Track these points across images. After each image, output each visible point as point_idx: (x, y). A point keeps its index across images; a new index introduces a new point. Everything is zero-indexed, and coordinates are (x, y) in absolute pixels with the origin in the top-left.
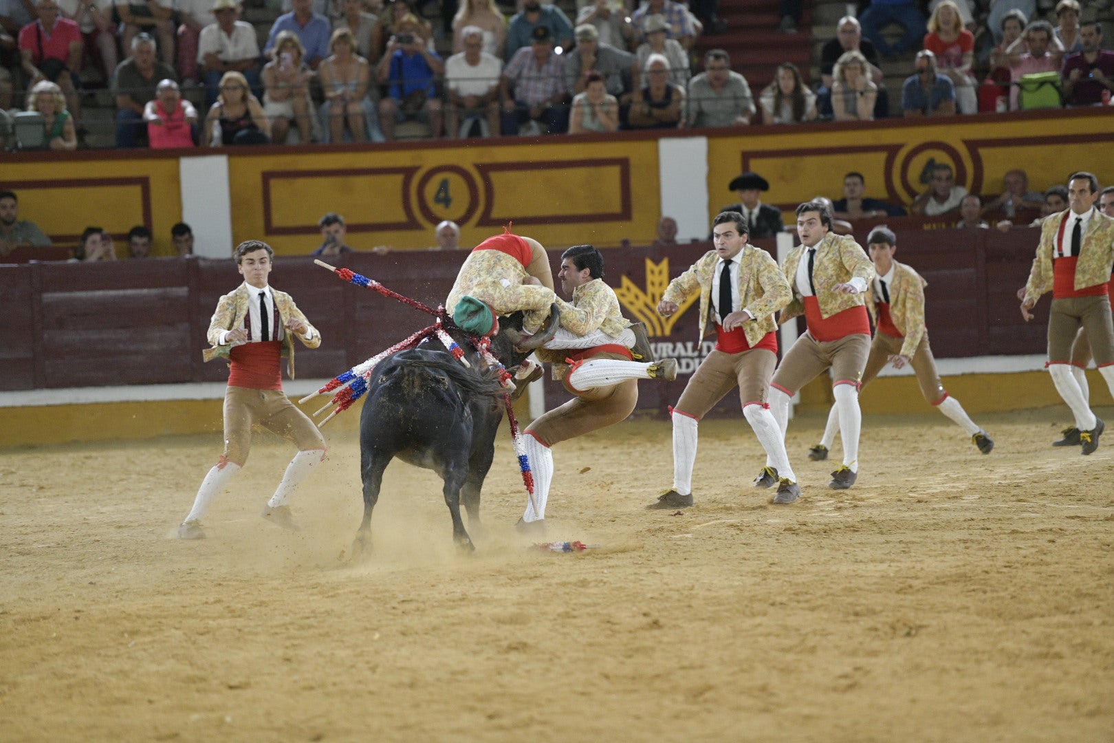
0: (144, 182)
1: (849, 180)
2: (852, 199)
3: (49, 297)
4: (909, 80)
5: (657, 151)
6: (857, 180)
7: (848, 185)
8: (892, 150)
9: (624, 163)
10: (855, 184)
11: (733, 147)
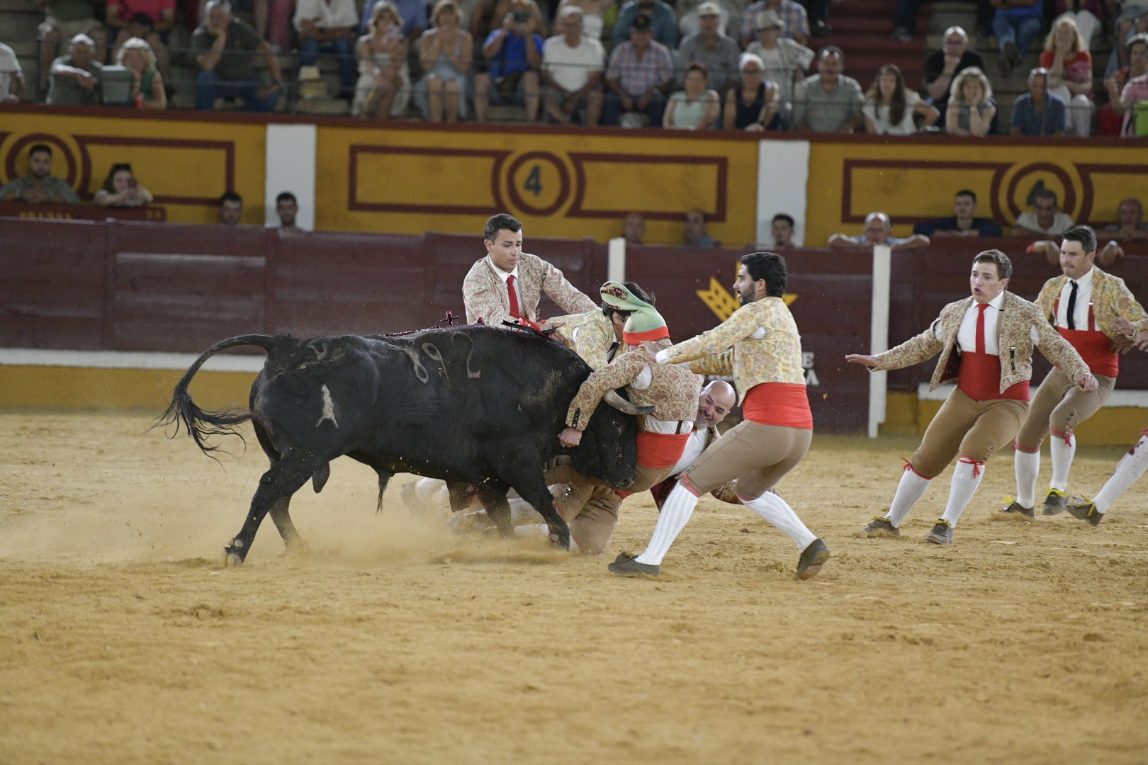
0: (229, 147)
1: (960, 199)
2: (963, 218)
3: (125, 257)
4: (1021, 97)
5: (757, 152)
6: (969, 199)
7: (959, 204)
8: (1001, 168)
9: (722, 164)
10: (966, 204)
11: (837, 154)
